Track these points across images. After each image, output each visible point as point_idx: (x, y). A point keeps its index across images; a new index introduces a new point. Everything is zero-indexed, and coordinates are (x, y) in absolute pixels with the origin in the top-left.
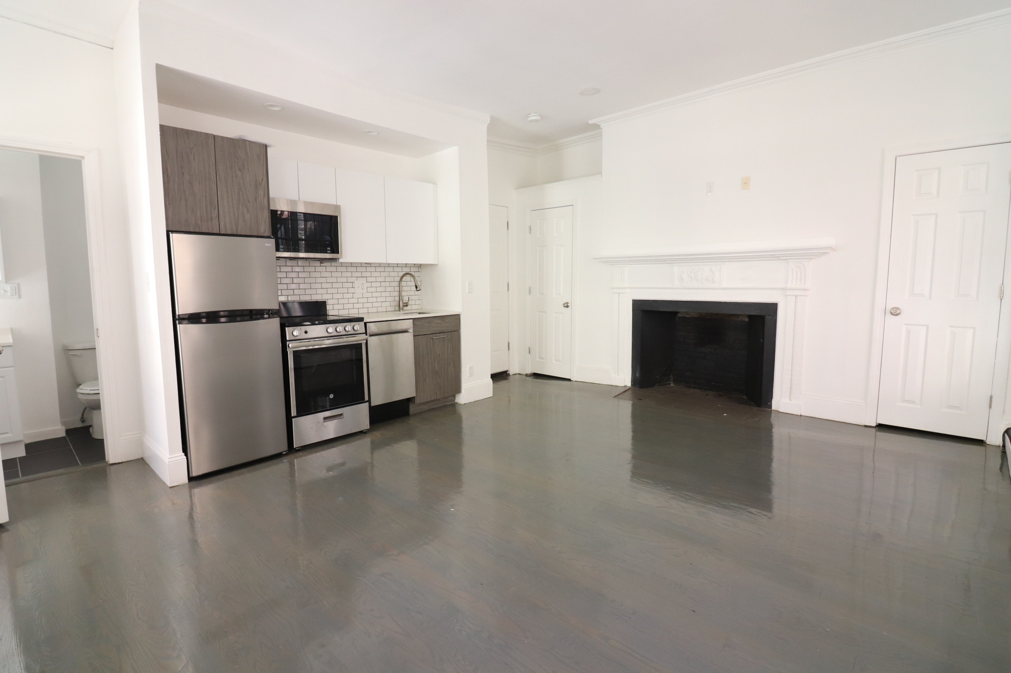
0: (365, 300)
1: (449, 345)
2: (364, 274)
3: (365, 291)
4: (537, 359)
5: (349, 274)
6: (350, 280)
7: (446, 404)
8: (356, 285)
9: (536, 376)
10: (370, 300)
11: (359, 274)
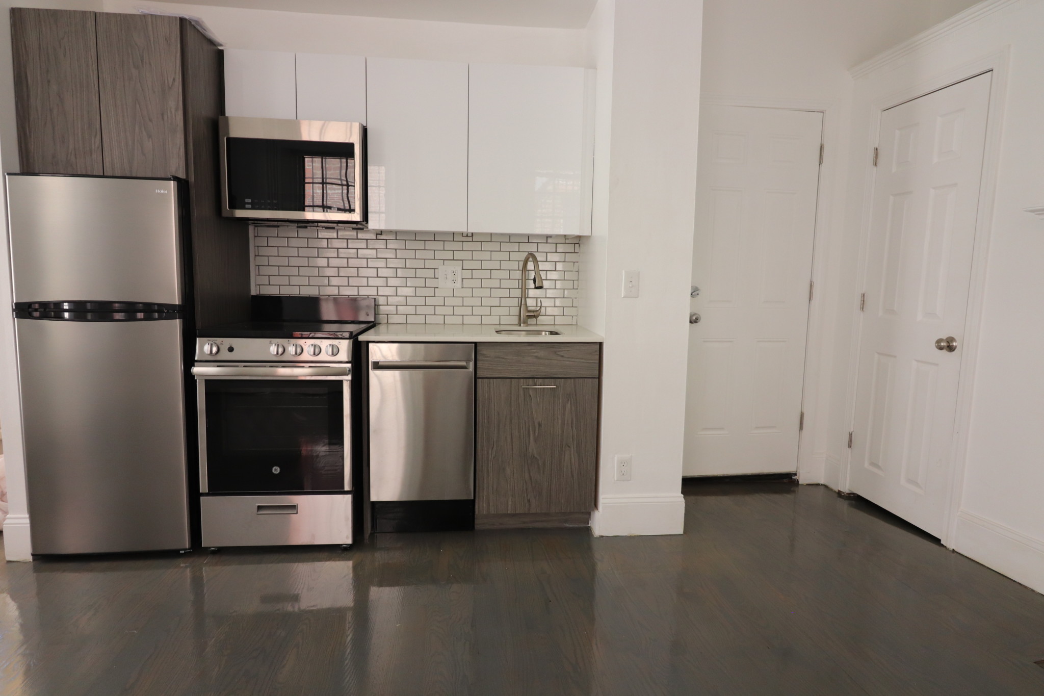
0: (458, 302)
1: (568, 405)
2: (458, 255)
3: (459, 285)
4: (866, 465)
5: (430, 255)
6: (429, 264)
7: (567, 525)
8: (439, 274)
9: (860, 502)
10: (467, 302)
11: (449, 255)
